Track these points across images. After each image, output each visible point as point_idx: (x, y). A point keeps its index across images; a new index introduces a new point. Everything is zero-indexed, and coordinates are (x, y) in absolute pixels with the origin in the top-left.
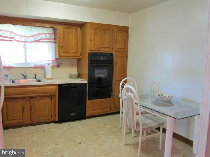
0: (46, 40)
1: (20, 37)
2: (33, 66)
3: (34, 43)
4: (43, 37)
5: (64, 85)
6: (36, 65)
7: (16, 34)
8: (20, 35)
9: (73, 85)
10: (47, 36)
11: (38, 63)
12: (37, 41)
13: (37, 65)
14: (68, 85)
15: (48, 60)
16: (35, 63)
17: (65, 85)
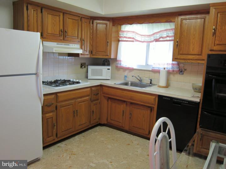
0: (168, 39)
1: (141, 36)
2: (151, 70)
3: (154, 42)
4: (165, 34)
5: (164, 98)
6: (153, 69)
7: (138, 34)
8: (141, 34)
9: (176, 100)
10: (169, 32)
11: (156, 66)
12: (157, 40)
13: (155, 69)
14: (169, 99)
15: (167, 64)
16: (153, 66)
17: (166, 98)
